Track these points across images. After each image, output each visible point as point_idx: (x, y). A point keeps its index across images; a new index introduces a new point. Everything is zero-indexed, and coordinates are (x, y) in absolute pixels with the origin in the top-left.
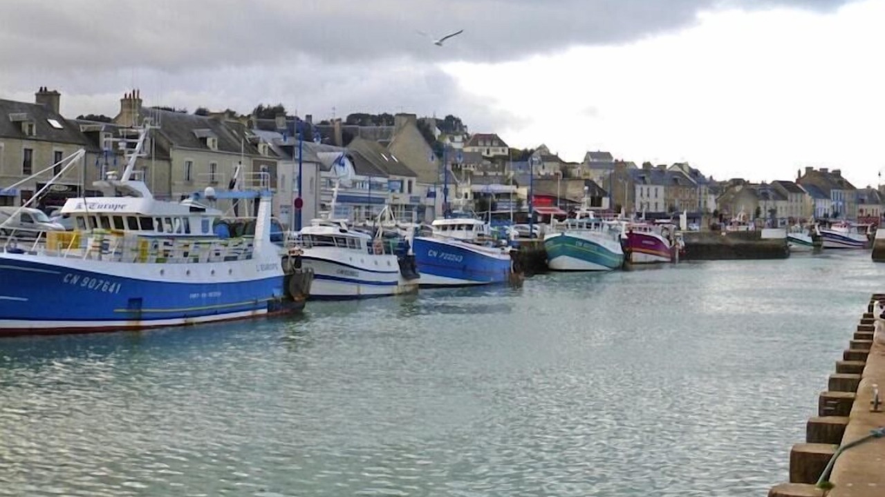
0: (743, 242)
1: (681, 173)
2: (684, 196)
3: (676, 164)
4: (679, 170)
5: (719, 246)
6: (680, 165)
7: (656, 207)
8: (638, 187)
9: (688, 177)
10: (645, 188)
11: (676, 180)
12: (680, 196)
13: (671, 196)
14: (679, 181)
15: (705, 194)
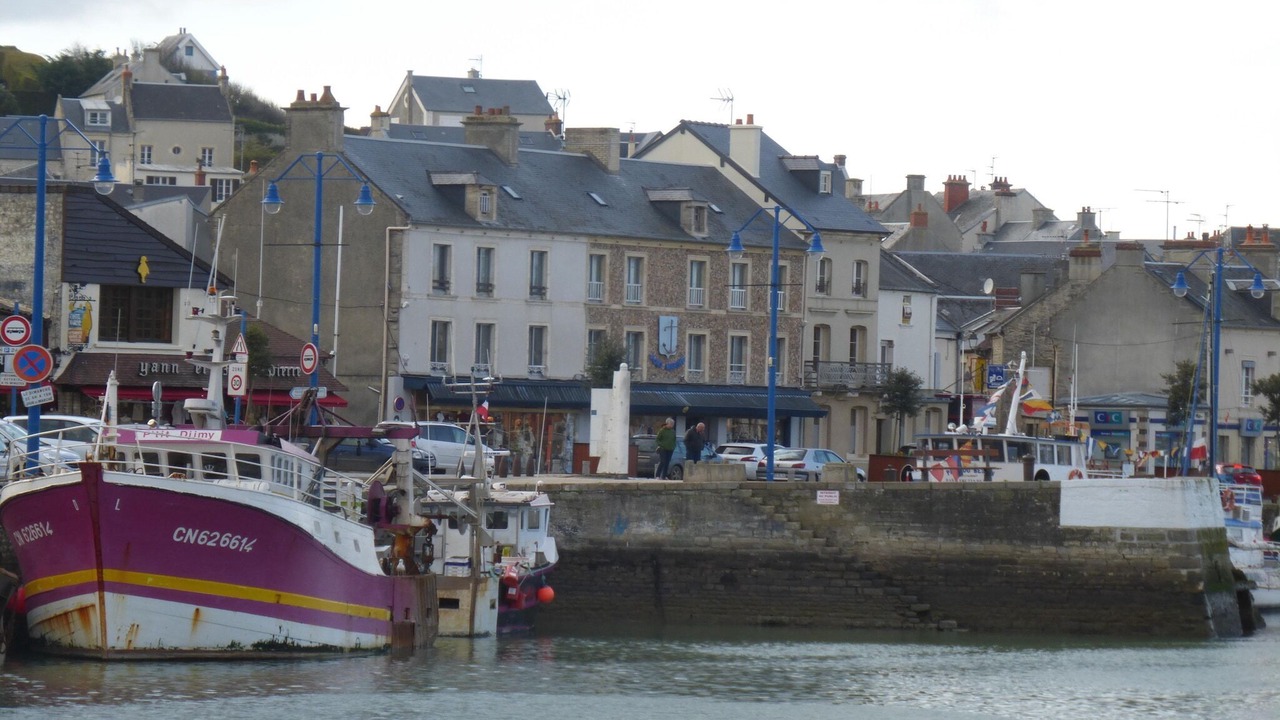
0: (945, 545)
1: (711, 173)
2: (720, 300)
3: (685, 127)
4: (710, 160)
5: (795, 563)
6: (712, 135)
7: (537, 353)
8: (418, 248)
9: (757, 196)
10: (464, 247)
11: (668, 213)
12: (695, 295)
13: (635, 292)
14: (687, 216)
15: (859, 289)
